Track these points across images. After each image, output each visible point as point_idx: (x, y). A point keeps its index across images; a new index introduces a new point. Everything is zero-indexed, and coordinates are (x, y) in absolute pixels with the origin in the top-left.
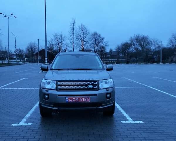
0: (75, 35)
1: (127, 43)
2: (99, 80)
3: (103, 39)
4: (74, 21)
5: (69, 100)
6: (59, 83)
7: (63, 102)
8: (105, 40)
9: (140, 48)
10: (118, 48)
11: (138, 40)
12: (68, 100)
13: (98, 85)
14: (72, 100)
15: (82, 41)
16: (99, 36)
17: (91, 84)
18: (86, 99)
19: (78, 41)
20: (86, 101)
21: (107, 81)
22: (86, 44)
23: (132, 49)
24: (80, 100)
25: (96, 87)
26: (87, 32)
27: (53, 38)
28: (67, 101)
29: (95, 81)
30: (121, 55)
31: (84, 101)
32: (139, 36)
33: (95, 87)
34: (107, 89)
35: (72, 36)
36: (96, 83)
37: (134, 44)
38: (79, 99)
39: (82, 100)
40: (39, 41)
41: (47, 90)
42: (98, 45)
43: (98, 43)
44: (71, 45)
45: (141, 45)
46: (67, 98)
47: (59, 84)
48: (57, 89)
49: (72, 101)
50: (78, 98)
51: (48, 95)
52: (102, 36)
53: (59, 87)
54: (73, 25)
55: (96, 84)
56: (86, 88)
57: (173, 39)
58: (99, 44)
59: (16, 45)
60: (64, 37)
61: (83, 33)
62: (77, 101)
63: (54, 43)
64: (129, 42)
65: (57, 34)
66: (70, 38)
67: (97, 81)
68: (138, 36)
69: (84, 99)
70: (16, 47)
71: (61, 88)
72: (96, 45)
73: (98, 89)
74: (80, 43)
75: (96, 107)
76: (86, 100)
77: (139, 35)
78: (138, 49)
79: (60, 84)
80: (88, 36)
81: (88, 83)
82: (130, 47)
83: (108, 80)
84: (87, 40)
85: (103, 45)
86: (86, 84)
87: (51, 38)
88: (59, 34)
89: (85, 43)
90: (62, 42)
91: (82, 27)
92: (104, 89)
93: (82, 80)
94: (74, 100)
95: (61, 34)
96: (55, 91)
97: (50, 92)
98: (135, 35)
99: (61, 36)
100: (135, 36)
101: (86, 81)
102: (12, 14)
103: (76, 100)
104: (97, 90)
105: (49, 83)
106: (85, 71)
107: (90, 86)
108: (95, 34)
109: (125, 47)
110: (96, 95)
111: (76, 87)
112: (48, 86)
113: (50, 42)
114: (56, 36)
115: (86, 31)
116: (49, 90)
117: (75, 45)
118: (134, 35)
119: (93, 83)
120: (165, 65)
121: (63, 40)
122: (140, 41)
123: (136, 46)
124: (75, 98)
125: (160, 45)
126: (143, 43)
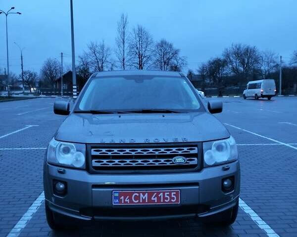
0: (126, 45)
1: (219, 60)
2: (202, 142)
3: (176, 52)
4: (125, 20)
5: (122, 198)
6: (93, 150)
7: (107, 205)
8: (181, 55)
9: (242, 69)
10: (203, 70)
11: (238, 54)
12: (118, 198)
13: (200, 156)
14: (130, 198)
15: (140, 56)
16: (171, 46)
17: (180, 152)
18: (170, 195)
19: (133, 56)
20: (170, 201)
21: (223, 144)
22: (147, 61)
23: (227, 71)
24: (153, 199)
25: (195, 161)
26: (149, 39)
27: (88, 51)
28: (115, 202)
29: (191, 145)
30: (207, 81)
31: (164, 201)
32: (240, 47)
33: (191, 163)
34: (225, 166)
35: (122, 46)
36: (195, 151)
37: (231, 61)
38: (149, 197)
39: (159, 199)
40: (62, 56)
41: (62, 169)
42: (168, 62)
43: (169, 59)
44: (119, 64)
45: (243, 63)
46: (117, 195)
47: (93, 152)
48: (88, 168)
49: (131, 201)
50: (147, 194)
51: (65, 182)
52: (175, 47)
53: (94, 163)
54: (122, 26)
55: (194, 154)
56: (168, 164)
58: (170, 62)
59: (22, 65)
60: (108, 49)
61: (141, 42)
62: (144, 201)
63: (89, 60)
64: (222, 58)
65: (95, 44)
66: (118, 52)
67: (196, 146)
68: (238, 47)
69: (164, 195)
70: (22, 68)
71: (99, 165)
72: (165, 63)
73: (201, 166)
74: (137, 60)
75: (194, 215)
76: (171, 198)
77: (240, 45)
78: (237, 70)
79: (98, 153)
80: (149, 47)
81: (174, 149)
82: (223, 67)
83: (224, 141)
84: (148, 53)
85: (178, 62)
86: (168, 153)
87: (85, 52)
88: (98, 44)
89: (145, 59)
90: (104, 59)
91: (139, 30)
92: (216, 165)
93: (156, 141)
94: (137, 198)
95: (102, 44)
96: (85, 173)
97: (71, 175)
98: (232, 45)
99: (103, 47)
100: (234, 47)
101: (167, 145)
102: (13, 8)
103: (142, 198)
104: (199, 171)
105: (67, 151)
106: (159, 116)
107: (179, 160)
108: (163, 44)
109: (215, 67)
110: (196, 184)
111: (140, 161)
112: (65, 159)
113: (82, 59)
114: (93, 48)
115: (147, 39)
116: (66, 169)
117: (126, 63)
118: (231, 46)
119: (185, 149)
120: (288, 98)
121: (105, 55)
122: (241, 55)
123: (235, 64)
124: (139, 193)
125: (280, 63)
126: (246, 60)
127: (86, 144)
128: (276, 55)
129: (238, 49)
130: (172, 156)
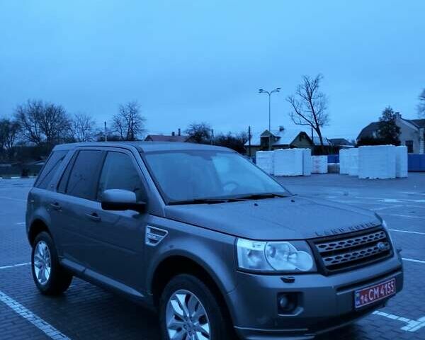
1: (7, 122)
5: (362, 297)
6: (317, 246)
11: (37, 115)
14: (368, 297)
17: (379, 238)
18: (390, 285)
28: (358, 305)
32: (40, 106)
38: (380, 291)
39: (385, 291)
41: (288, 277)
46: (358, 295)
47: (320, 249)
50: (378, 289)
56: (377, 252)
57: (123, 117)
62: (376, 296)
68: (37, 105)
69: (387, 286)
71: (330, 263)
77: (41, 102)
78: (39, 139)
79: (324, 250)
81: (374, 236)
86: (373, 240)
97: (301, 283)
98: (29, 101)
100: (31, 105)
101: (368, 232)
116: (296, 277)
118: (26, 103)
119: (379, 234)
122: (43, 118)
123: (33, 130)
124: (372, 289)
125: (103, 131)
126: (49, 124)
127: (306, 240)
128: (92, 120)
129: (38, 108)
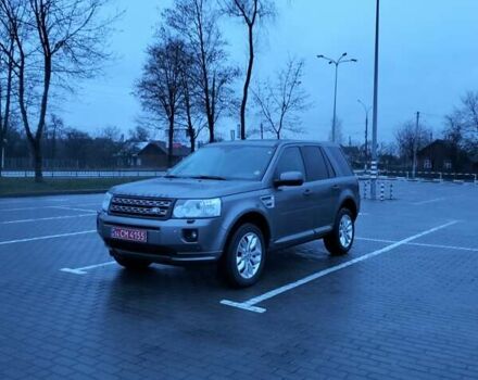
2: (177, 199)
5: (116, 233)
12: (114, 233)
13: (171, 209)
17: (158, 205)
18: (140, 234)
20: (140, 239)
24: (131, 236)
25: (165, 213)
29: (166, 200)
31: (137, 239)
33: (162, 213)
34: (191, 220)
36: (168, 205)
38: (129, 234)
40: (418, 117)
49: (120, 236)
50: (127, 232)
51: (101, 220)
53: (112, 208)
55: (167, 207)
56: (147, 212)
59: (366, 131)
62: (126, 236)
65: (474, 95)
67: (171, 201)
70: (366, 136)
73: (170, 216)
76: (140, 236)
81: (155, 202)
92: (184, 218)
93: (148, 195)
94: (123, 234)
96: (106, 214)
101: (152, 199)
102: (345, 54)
104: (166, 220)
107: (155, 210)
110: (158, 228)
111: (133, 208)
113: (451, 120)
114: (470, 101)
124: (123, 230)
130: (151, 207)
